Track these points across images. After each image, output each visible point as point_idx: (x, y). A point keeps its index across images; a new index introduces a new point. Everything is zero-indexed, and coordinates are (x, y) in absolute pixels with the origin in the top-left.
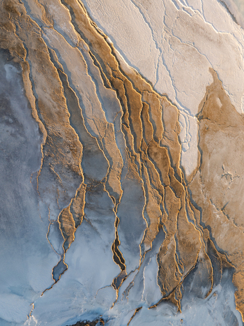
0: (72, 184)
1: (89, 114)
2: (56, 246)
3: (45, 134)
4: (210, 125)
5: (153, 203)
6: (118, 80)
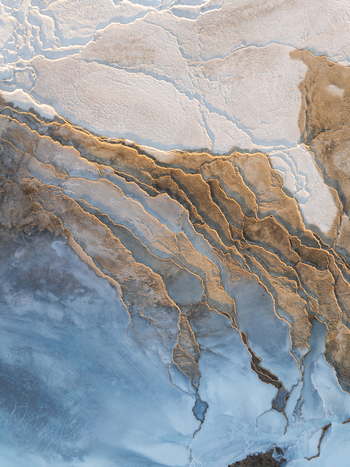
0: (170, 320)
1: (151, 238)
2: (185, 388)
3: (118, 285)
4: (334, 136)
5: (286, 294)
6: (162, 178)
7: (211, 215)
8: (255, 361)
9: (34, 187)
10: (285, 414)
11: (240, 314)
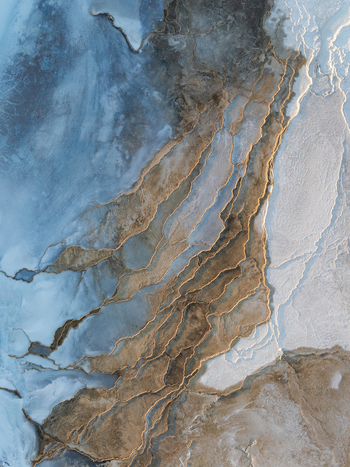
0: (106, 241)
1: (181, 217)
2: (44, 259)
3: (135, 190)
4: (293, 383)
5: (139, 348)
6: (239, 223)
7: (208, 271)
8: (74, 323)
9: (221, 104)
10: (27, 354)
11: (118, 306)
